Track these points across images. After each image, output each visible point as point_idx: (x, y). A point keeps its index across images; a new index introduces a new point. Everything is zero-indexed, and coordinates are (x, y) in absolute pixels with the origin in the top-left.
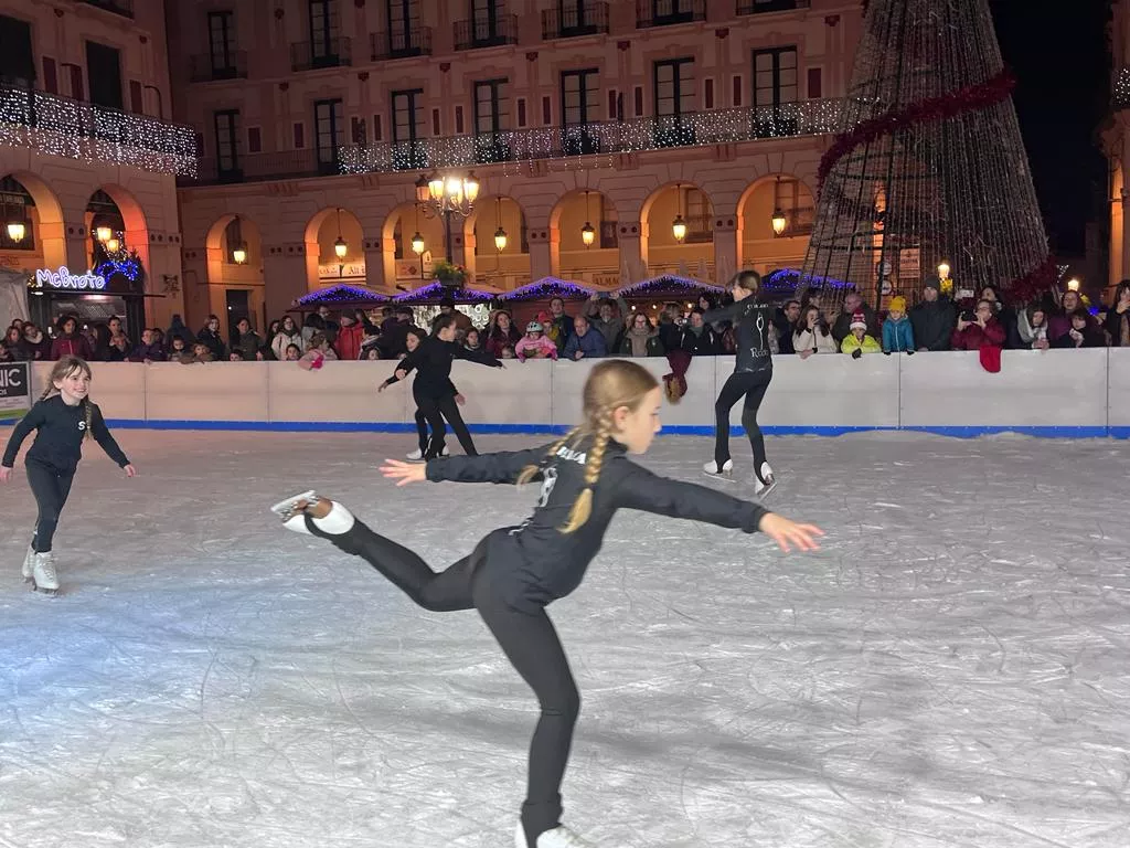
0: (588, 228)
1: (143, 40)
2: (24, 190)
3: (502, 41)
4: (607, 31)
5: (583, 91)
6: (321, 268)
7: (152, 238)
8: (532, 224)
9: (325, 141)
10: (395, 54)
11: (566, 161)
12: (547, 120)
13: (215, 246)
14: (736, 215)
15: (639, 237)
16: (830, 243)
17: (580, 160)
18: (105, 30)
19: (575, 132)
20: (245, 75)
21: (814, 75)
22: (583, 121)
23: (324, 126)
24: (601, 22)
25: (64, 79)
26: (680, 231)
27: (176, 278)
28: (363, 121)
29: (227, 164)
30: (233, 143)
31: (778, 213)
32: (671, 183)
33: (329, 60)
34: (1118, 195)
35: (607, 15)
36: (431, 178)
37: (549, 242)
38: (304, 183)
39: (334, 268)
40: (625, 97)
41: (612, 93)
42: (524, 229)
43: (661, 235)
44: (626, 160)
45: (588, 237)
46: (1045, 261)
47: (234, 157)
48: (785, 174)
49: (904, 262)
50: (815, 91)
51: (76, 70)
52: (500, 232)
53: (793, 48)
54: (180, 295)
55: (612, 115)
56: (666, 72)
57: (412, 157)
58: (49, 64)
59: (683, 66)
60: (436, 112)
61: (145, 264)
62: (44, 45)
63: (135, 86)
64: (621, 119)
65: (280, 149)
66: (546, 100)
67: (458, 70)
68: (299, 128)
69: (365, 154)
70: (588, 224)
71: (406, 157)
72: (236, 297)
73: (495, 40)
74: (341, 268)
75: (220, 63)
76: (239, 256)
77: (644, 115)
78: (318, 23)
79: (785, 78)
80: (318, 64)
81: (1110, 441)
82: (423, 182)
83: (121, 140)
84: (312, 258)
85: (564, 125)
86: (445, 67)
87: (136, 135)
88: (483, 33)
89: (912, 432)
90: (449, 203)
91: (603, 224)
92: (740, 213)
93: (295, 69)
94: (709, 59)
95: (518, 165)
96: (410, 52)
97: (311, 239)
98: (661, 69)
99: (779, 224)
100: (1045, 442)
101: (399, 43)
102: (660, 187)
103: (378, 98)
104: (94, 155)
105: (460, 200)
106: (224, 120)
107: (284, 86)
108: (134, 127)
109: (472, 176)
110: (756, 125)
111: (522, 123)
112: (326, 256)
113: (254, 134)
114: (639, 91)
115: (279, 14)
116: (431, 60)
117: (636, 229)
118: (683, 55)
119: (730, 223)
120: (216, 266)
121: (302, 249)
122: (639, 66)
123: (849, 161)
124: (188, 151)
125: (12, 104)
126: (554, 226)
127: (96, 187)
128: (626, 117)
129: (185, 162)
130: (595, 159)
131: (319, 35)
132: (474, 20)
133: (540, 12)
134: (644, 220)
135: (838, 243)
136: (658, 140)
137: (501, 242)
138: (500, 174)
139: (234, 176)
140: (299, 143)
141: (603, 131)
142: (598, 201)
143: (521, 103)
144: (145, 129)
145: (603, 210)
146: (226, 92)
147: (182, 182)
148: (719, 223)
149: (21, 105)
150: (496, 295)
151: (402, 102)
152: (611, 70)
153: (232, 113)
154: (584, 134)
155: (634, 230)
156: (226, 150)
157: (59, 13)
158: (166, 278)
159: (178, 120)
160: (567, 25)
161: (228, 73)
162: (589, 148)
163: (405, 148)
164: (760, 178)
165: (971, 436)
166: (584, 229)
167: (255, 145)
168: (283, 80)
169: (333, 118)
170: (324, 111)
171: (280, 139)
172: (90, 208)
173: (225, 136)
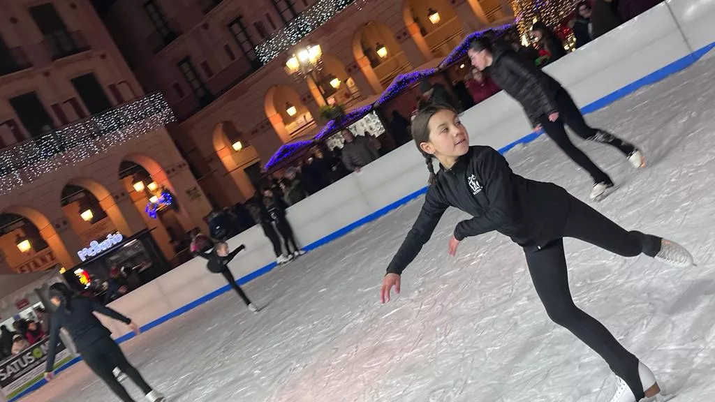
1: (103, 57)
2: (81, 188)
7: (168, 173)
9: (247, 46)
13: (221, 147)
18: (79, 66)
20: (181, 33)
23: (241, 37)
25: (69, 111)
27: (195, 189)
28: (260, 21)
29: (201, 93)
30: (197, 77)
37: (410, 37)
38: (248, 80)
39: (291, 127)
45: (435, 18)
47: (203, 85)
51: (73, 101)
52: (379, 46)
54: (204, 198)
57: (299, 29)
58: (56, 108)
61: (172, 191)
62: (48, 99)
63: (113, 88)
65: (224, 67)
68: (227, 48)
69: (271, 43)
70: (430, 9)
71: (295, 32)
72: (252, 171)
74: (305, 117)
75: (165, 33)
76: (238, 146)
83: (118, 127)
84: (278, 126)
87: (126, 118)
90: (306, 68)
93: (206, 11)
97: (272, 115)
104: (107, 146)
106: (186, 67)
107: (206, 26)
108: (122, 114)
109: (313, 43)
113: (205, 65)
120: (228, 160)
121: (268, 125)
124: (163, 107)
125: (45, 145)
126: (409, 23)
127: (119, 162)
129: (163, 115)
137: (383, 52)
138: (356, 10)
139: (207, 99)
140: (233, 58)
144: (130, 110)
146: (175, 50)
147: (169, 128)
149: (51, 143)
153: (187, 59)
156: (196, 85)
157: (47, 74)
158: (188, 192)
159: (147, 92)
161: (171, 37)
163: (292, 26)
166: (430, 14)
167: (210, 73)
168: (203, 23)
169: (243, 29)
170: (236, 28)
171: (221, 62)
172: (123, 175)
173: (191, 76)
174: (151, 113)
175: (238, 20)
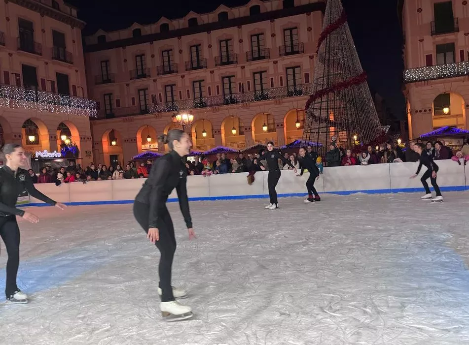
0: (234, 129)
1: (77, 71)
2: (35, 124)
3: (201, 67)
4: (237, 63)
5: (230, 83)
6: (143, 146)
7: (81, 138)
8: (215, 128)
9: (143, 103)
10: (165, 73)
11: (225, 107)
12: (218, 93)
13: (105, 140)
14: (283, 122)
15: (251, 131)
16: (310, 131)
17: (230, 106)
19: (228, 97)
20: (114, 82)
21: (307, 75)
22: (231, 93)
23: (142, 98)
24: (235, 60)
25: (48, 86)
26: (265, 128)
28: (155, 96)
29: (108, 112)
30: (110, 104)
31: (298, 121)
32: (261, 113)
33: (144, 76)
34: (409, 111)
35: (237, 58)
36: (177, 114)
38: (136, 117)
39: (147, 146)
40: (244, 85)
41: (240, 84)
42: (213, 130)
43: (259, 130)
44: (245, 105)
45: (234, 132)
46: (381, 134)
47: (111, 109)
48: (299, 108)
49: (341, 136)
50: (307, 80)
51: (52, 82)
52: (204, 131)
53: (299, 67)
54: (92, 158)
55: (240, 91)
56: (257, 76)
57: (173, 107)
58: (43, 81)
59: (263, 74)
60: (180, 92)
61: (79, 148)
62: (41, 74)
63: (74, 87)
64: (243, 92)
65: (127, 106)
66: (218, 87)
67: (187, 77)
68: (133, 99)
69: (156, 107)
70: (233, 127)
71: (170, 107)
72: (113, 157)
73: (199, 67)
74: (150, 146)
75: (105, 78)
76: (114, 143)
77: (251, 91)
78: (139, 63)
79: (297, 76)
80: (139, 77)
81: (392, 194)
82: (174, 116)
84: (139, 143)
85: (224, 94)
86: (183, 77)
88: (195, 65)
89: (328, 194)
90: (183, 122)
91: (240, 127)
92: (285, 122)
93: (131, 79)
94: (271, 71)
95: (209, 109)
96: (171, 72)
97: (139, 136)
98: (255, 75)
99: (298, 125)
100: (370, 195)
101: (167, 69)
102: (258, 114)
103: (160, 88)
104: (59, 111)
105: (187, 121)
106: (107, 98)
107: (128, 85)
109: (191, 113)
110: (288, 92)
111: (210, 94)
112: (144, 142)
113: (118, 101)
114: (248, 82)
115: (125, 61)
116: (178, 75)
117: (250, 128)
118: (263, 70)
119: (282, 125)
120: (106, 147)
121: (135, 140)
122: (248, 75)
123: (315, 104)
124: (94, 108)
125: (30, 95)
126: (222, 128)
128: (245, 91)
129: (92, 112)
130: (235, 106)
131: (140, 68)
132: (192, 61)
133: (214, 57)
134: (253, 125)
135: (313, 131)
136: (256, 98)
137: (205, 135)
138: (203, 112)
139: (111, 116)
140: (134, 104)
141: (237, 96)
142: (237, 120)
143: (209, 88)
144: (78, 101)
145: (239, 122)
147: (91, 119)
148: (278, 126)
149: (33, 95)
150: (202, 153)
151: (169, 88)
152: (239, 76)
153: (110, 95)
154: (231, 97)
155: (249, 129)
156: (108, 107)
157: (46, 63)
158: (87, 152)
159: (90, 98)
160: (223, 61)
161: (108, 81)
162: (233, 101)
163: (170, 104)
164: (290, 110)
165: (348, 194)
166: (233, 129)
167: (118, 105)
168: (128, 83)
169: (145, 95)
170: (142, 93)
171: (127, 103)
172: (59, 129)
173: (108, 102)
174: (87, 108)
175: (145, 90)
